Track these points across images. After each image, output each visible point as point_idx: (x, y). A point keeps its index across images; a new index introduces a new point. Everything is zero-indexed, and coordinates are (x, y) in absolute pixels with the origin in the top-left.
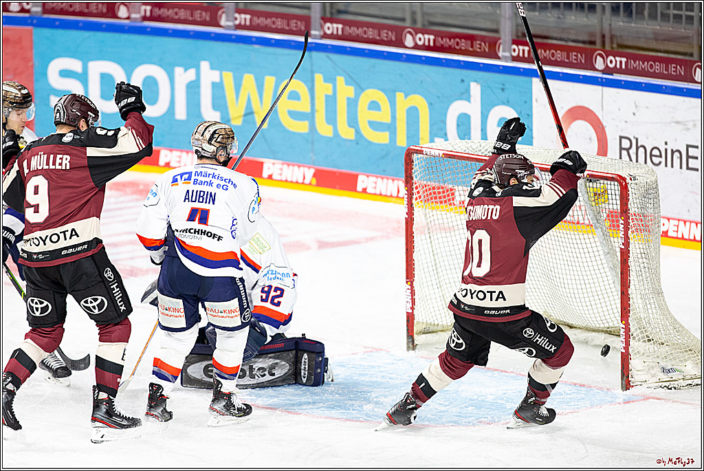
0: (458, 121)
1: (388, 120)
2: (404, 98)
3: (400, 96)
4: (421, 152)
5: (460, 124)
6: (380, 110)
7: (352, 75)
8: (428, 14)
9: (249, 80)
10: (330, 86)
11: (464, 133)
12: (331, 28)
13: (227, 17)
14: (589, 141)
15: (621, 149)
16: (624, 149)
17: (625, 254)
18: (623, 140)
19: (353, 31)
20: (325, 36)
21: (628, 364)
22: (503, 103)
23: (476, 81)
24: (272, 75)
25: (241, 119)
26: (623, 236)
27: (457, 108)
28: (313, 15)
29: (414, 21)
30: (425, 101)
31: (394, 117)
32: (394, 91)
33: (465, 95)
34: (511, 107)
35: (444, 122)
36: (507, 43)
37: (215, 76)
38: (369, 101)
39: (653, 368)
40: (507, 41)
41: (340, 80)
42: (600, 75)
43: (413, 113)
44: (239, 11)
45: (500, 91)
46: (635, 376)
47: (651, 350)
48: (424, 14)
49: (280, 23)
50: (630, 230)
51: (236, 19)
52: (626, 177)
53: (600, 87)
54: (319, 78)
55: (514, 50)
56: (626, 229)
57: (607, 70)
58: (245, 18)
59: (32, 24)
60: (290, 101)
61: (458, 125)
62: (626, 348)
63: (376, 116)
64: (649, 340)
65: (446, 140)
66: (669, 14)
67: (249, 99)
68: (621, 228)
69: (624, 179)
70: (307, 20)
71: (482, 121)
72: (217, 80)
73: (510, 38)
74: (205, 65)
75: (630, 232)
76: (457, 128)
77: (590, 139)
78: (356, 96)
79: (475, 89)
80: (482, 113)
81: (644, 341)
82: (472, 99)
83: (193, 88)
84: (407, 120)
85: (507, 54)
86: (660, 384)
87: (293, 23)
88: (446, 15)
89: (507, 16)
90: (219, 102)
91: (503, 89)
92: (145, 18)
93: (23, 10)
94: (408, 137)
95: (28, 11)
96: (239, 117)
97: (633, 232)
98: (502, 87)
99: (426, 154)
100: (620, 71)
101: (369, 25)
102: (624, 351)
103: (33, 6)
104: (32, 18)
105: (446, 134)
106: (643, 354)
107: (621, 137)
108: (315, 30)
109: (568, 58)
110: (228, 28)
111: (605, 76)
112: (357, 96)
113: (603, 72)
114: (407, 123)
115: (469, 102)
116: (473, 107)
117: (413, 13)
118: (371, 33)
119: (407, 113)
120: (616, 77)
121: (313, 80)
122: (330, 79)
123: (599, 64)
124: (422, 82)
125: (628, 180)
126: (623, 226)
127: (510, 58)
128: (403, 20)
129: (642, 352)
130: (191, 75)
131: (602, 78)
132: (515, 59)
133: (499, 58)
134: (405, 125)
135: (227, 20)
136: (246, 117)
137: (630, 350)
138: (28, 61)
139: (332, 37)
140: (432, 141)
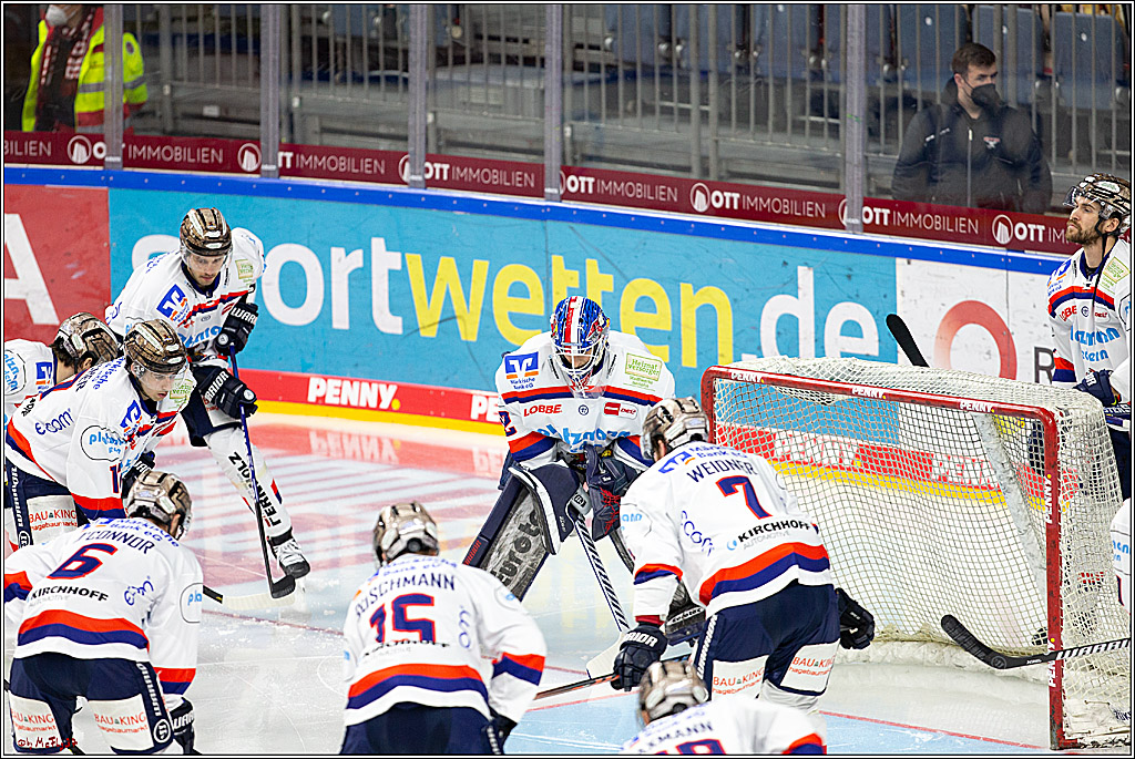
0: (777, 327)
1: (667, 326)
2: (692, 291)
3: (686, 289)
4: (727, 376)
5: (782, 331)
6: (655, 311)
7: (610, 257)
8: (729, 160)
9: (447, 267)
10: (576, 273)
11: (788, 345)
12: (575, 183)
13: (413, 167)
14: (987, 356)
15: (1038, 368)
16: (1043, 368)
17: (1053, 533)
18: (1041, 354)
19: (613, 187)
20: (567, 196)
21: (1061, 705)
22: (850, 299)
23: (806, 264)
24: (483, 258)
25: (436, 326)
26: (1050, 505)
27: (776, 307)
28: (546, 163)
29: (706, 171)
30: (726, 298)
31: (677, 321)
32: (677, 282)
33: (791, 288)
34: (861, 304)
35: (757, 329)
36: (855, 205)
37: (394, 261)
38: (639, 296)
39: (1100, 711)
40: (856, 200)
41: (592, 265)
42: (1002, 252)
43: (706, 314)
44: (432, 159)
45: (845, 279)
46: (1072, 725)
47: (1095, 683)
48: (720, 161)
49: (496, 177)
50: (1061, 495)
51: (427, 170)
52: (1054, 411)
53: (1005, 272)
54: (557, 261)
55: (867, 215)
56: (1055, 493)
57: (1014, 245)
58: (440, 169)
59: (107, 183)
60: (512, 298)
61: (778, 333)
62: (1058, 680)
63: (647, 320)
64: (1092, 667)
65: (761, 356)
66: (1110, 156)
67: (448, 293)
68: (1046, 493)
69: (1051, 415)
70: (538, 171)
71: (817, 327)
72: (398, 267)
73: (860, 195)
74: (378, 244)
75: (1060, 498)
76: (777, 339)
77: (988, 353)
78: (615, 289)
79: (805, 277)
80: (816, 313)
81: (1084, 669)
82: (800, 293)
83: (360, 281)
84: (698, 327)
85: (856, 221)
86: (1113, 736)
87: (516, 177)
88: (756, 161)
89: (856, 163)
90: (401, 301)
91: (849, 277)
92: (283, 171)
93: (93, 161)
94: (699, 354)
95: (101, 162)
96: (434, 324)
97: (1065, 498)
98: (847, 272)
99: (736, 379)
100: (1036, 246)
101: (636, 178)
102: (1054, 685)
103: (108, 155)
104: (106, 173)
105: (760, 348)
106: (1084, 690)
107: (1038, 350)
108: (551, 187)
109: (952, 226)
110: (414, 184)
111: (1010, 254)
112: (619, 290)
113: (1008, 247)
114: (698, 331)
115: (797, 297)
116: (802, 306)
117: (704, 159)
118: (640, 190)
119: (697, 316)
120: (1029, 255)
121: (549, 266)
122: (576, 264)
123: (1002, 234)
124: (720, 266)
125: (1057, 417)
126: (1049, 489)
127: (861, 228)
128: (688, 169)
129: (1082, 685)
130: (357, 258)
131: (1007, 257)
132: (868, 228)
133: (843, 228)
134: (694, 333)
135: (413, 173)
136: (444, 324)
137: (1064, 684)
138: (102, 241)
139: (578, 197)
140: (737, 359)
